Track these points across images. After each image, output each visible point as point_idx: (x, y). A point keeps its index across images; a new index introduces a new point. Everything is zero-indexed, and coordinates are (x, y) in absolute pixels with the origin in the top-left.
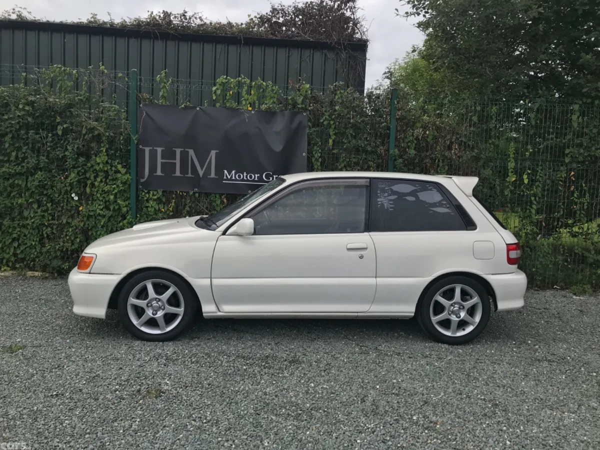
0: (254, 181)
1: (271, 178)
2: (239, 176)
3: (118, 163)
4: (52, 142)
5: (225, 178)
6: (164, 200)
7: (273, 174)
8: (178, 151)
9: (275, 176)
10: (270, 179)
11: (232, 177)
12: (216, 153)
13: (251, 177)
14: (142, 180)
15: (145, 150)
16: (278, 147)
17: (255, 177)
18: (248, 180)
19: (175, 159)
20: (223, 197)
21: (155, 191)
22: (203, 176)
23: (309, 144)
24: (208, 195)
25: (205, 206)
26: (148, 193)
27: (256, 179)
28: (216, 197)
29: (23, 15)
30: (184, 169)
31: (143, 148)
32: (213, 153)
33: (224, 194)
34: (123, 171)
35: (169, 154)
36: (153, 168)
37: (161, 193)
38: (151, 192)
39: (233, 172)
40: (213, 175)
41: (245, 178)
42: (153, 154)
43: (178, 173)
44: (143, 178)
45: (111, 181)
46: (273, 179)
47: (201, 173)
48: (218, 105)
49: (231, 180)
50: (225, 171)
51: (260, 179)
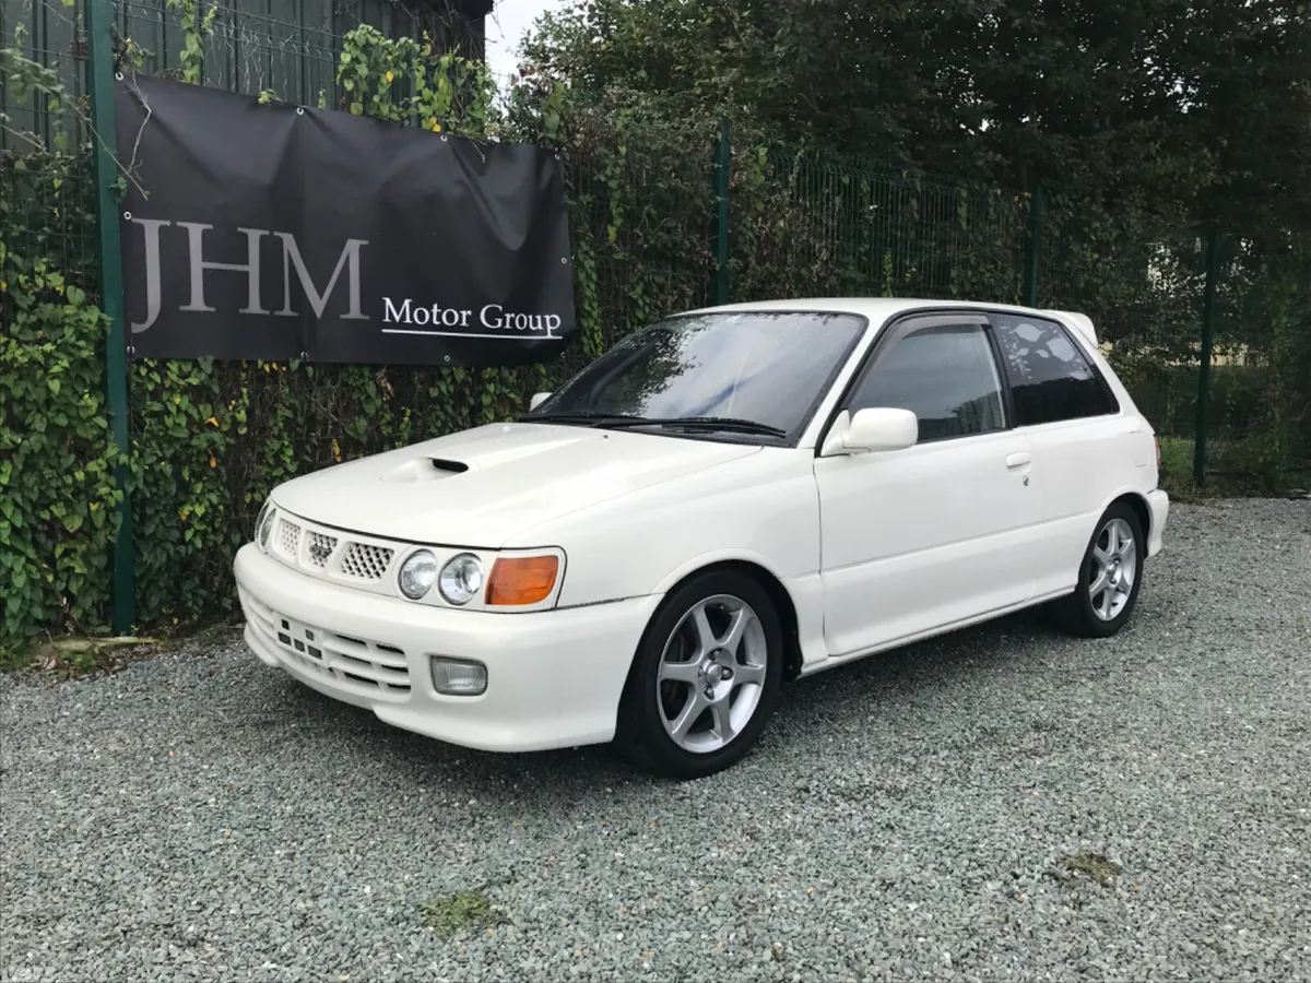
0: (458, 328)
1: (500, 321)
2: (421, 316)
5: (387, 320)
6: (214, 389)
7: (505, 311)
8: (254, 237)
9: (508, 316)
10: (496, 323)
11: (403, 316)
12: (361, 246)
13: (450, 317)
14: (137, 328)
15: (141, 228)
16: (514, 239)
17: (460, 316)
18: (442, 327)
19: (246, 263)
20: (380, 374)
21: (185, 361)
22: (322, 316)
23: (572, 235)
24: (334, 370)
25: (330, 405)
26: (162, 368)
27: (464, 323)
28: (362, 376)
30: (270, 295)
31: (139, 221)
32: (353, 247)
33: (383, 366)
34: (76, 295)
35: (226, 245)
36: (176, 289)
37: (208, 368)
38: (174, 367)
39: (407, 302)
40: (355, 312)
41: (435, 322)
42: (174, 246)
43: (255, 306)
44: (143, 319)
46: (504, 323)
47: (318, 305)
48: (356, 107)
49: (401, 325)
50: (388, 302)
51: (474, 323)
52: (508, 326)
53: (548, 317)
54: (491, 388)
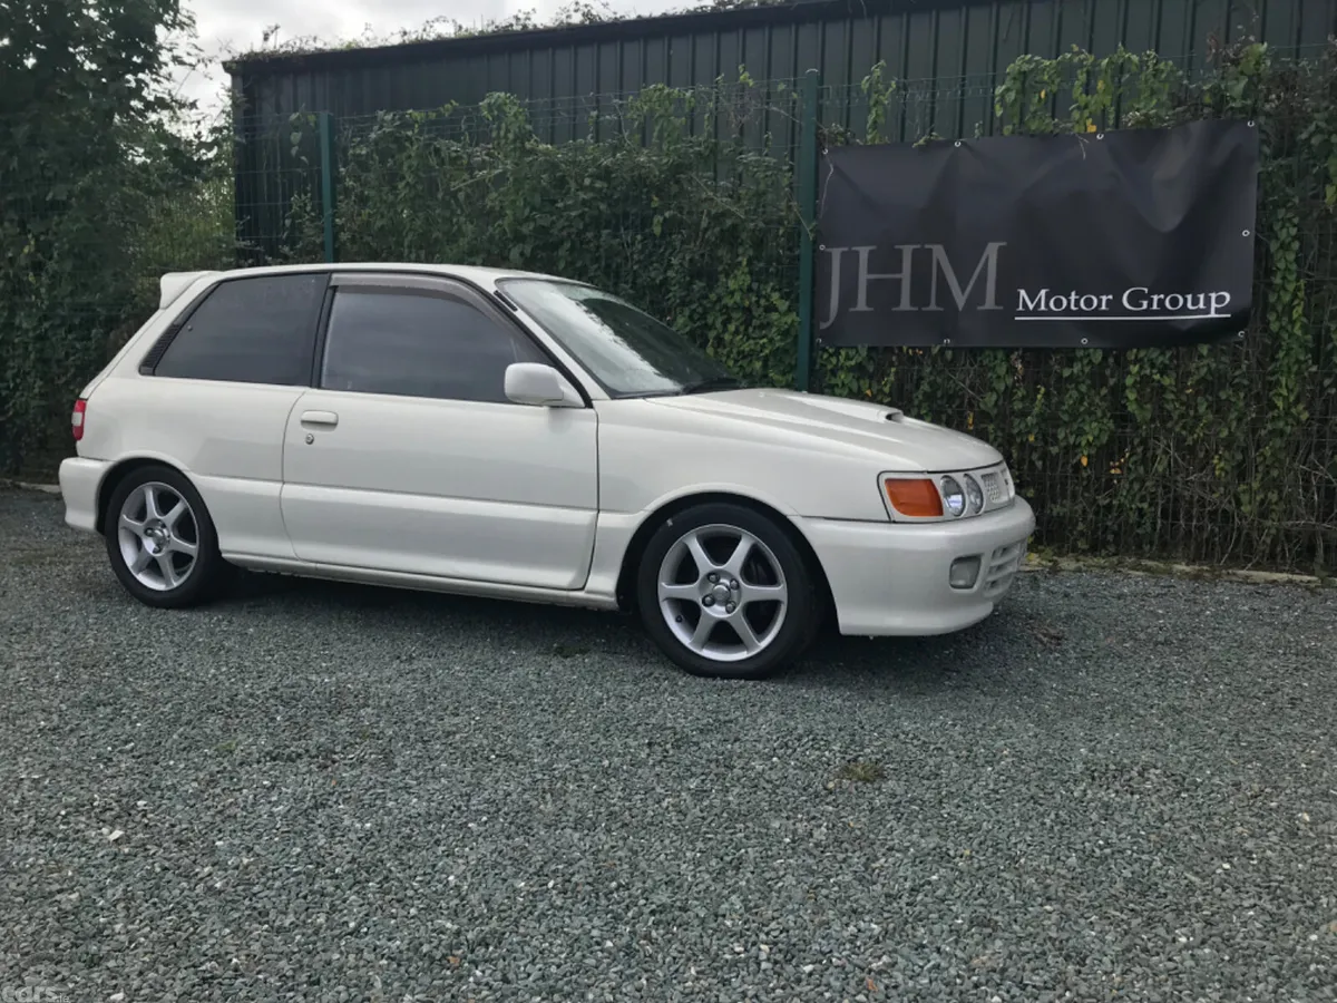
0: (1097, 312)
1: (1145, 303)
2: (1058, 303)
3: (773, 290)
4: (642, 252)
5: (1021, 308)
6: (871, 368)
7: (1152, 292)
8: (907, 251)
9: (1155, 298)
10: (1141, 305)
11: (1038, 304)
12: (1000, 248)
13: (1089, 303)
14: (824, 326)
15: (830, 254)
16: (1170, 219)
17: (1100, 301)
18: (1080, 312)
19: (900, 271)
20: (1014, 357)
21: (852, 348)
22: (964, 308)
23: (1262, 206)
24: (974, 352)
25: (968, 382)
26: (837, 354)
27: (1104, 307)
28: (996, 358)
29: (594, 12)
30: (919, 295)
31: (828, 250)
32: (992, 251)
33: (1017, 349)
34: (783, 305)
35: (886, 260)
36: (848, 296)
37: (864, 353)
38: (843, 352)
39: (1043, 292)
40: (990, 303)
41: (1073, 307)
42: (850, 261)
43: (905, 304)
44: (827, 319)
45: (757, 331)
46: (1150, 304)
47: (960, 300)
48: (1007, 129)
49: (1036, 312)
50: (1023, 293)
51: (1115, 307)
52: (1155, 307)
53: (1213, 296)
54: (1135, 369)
